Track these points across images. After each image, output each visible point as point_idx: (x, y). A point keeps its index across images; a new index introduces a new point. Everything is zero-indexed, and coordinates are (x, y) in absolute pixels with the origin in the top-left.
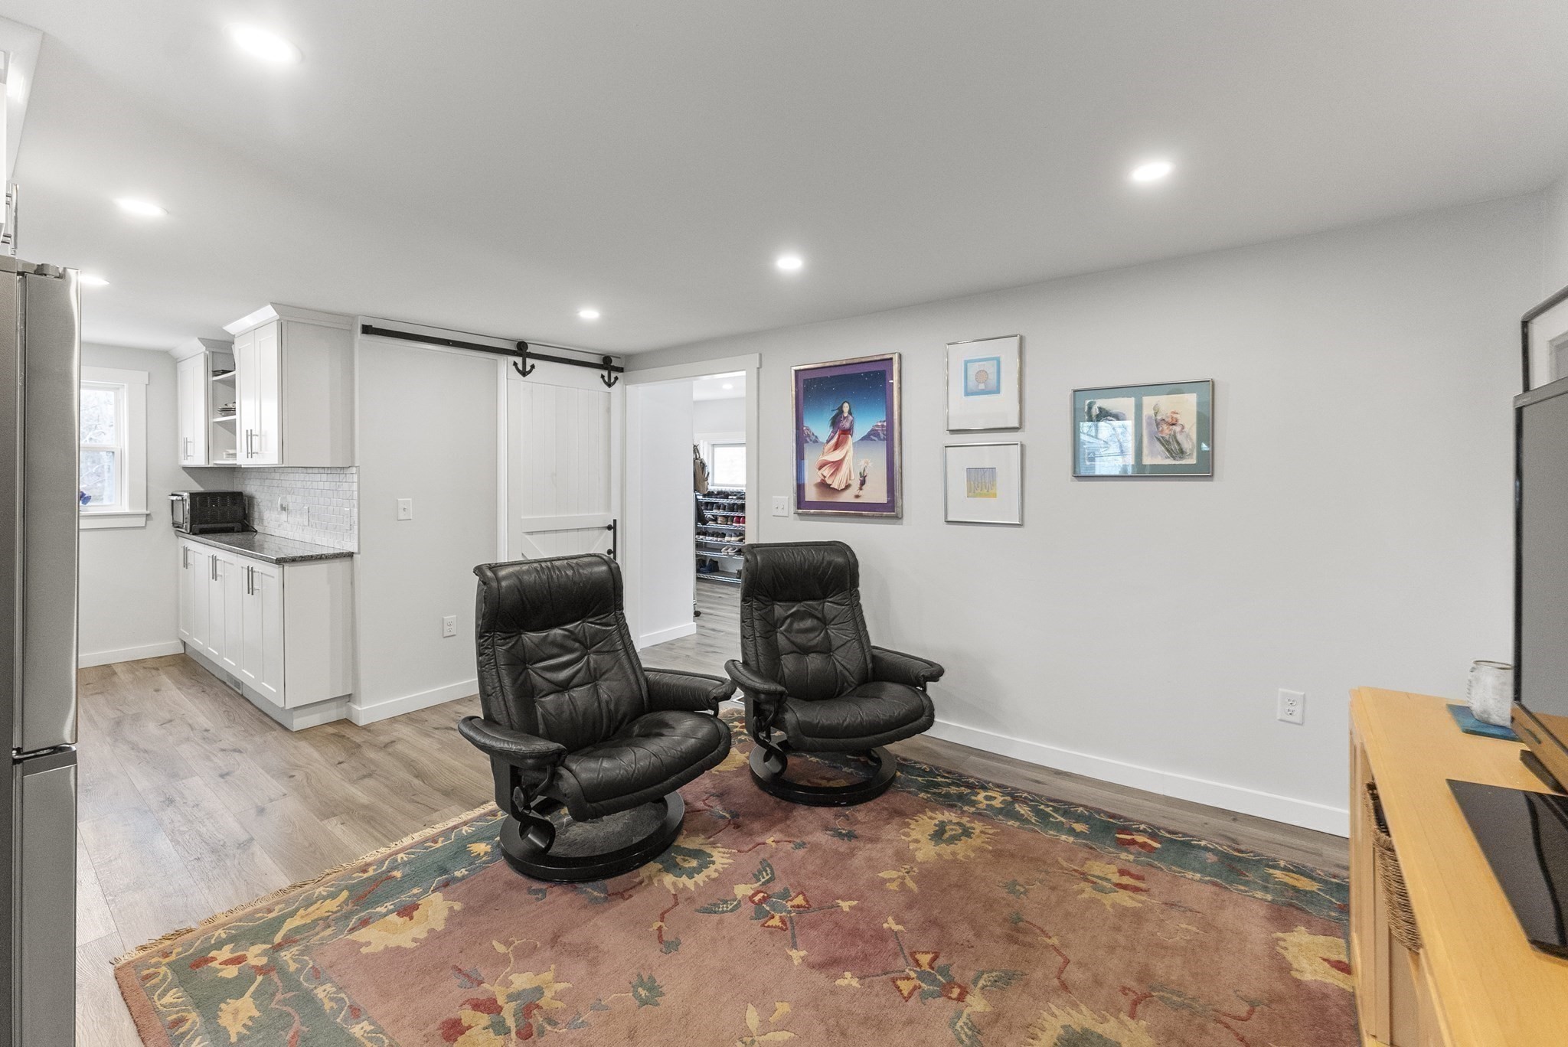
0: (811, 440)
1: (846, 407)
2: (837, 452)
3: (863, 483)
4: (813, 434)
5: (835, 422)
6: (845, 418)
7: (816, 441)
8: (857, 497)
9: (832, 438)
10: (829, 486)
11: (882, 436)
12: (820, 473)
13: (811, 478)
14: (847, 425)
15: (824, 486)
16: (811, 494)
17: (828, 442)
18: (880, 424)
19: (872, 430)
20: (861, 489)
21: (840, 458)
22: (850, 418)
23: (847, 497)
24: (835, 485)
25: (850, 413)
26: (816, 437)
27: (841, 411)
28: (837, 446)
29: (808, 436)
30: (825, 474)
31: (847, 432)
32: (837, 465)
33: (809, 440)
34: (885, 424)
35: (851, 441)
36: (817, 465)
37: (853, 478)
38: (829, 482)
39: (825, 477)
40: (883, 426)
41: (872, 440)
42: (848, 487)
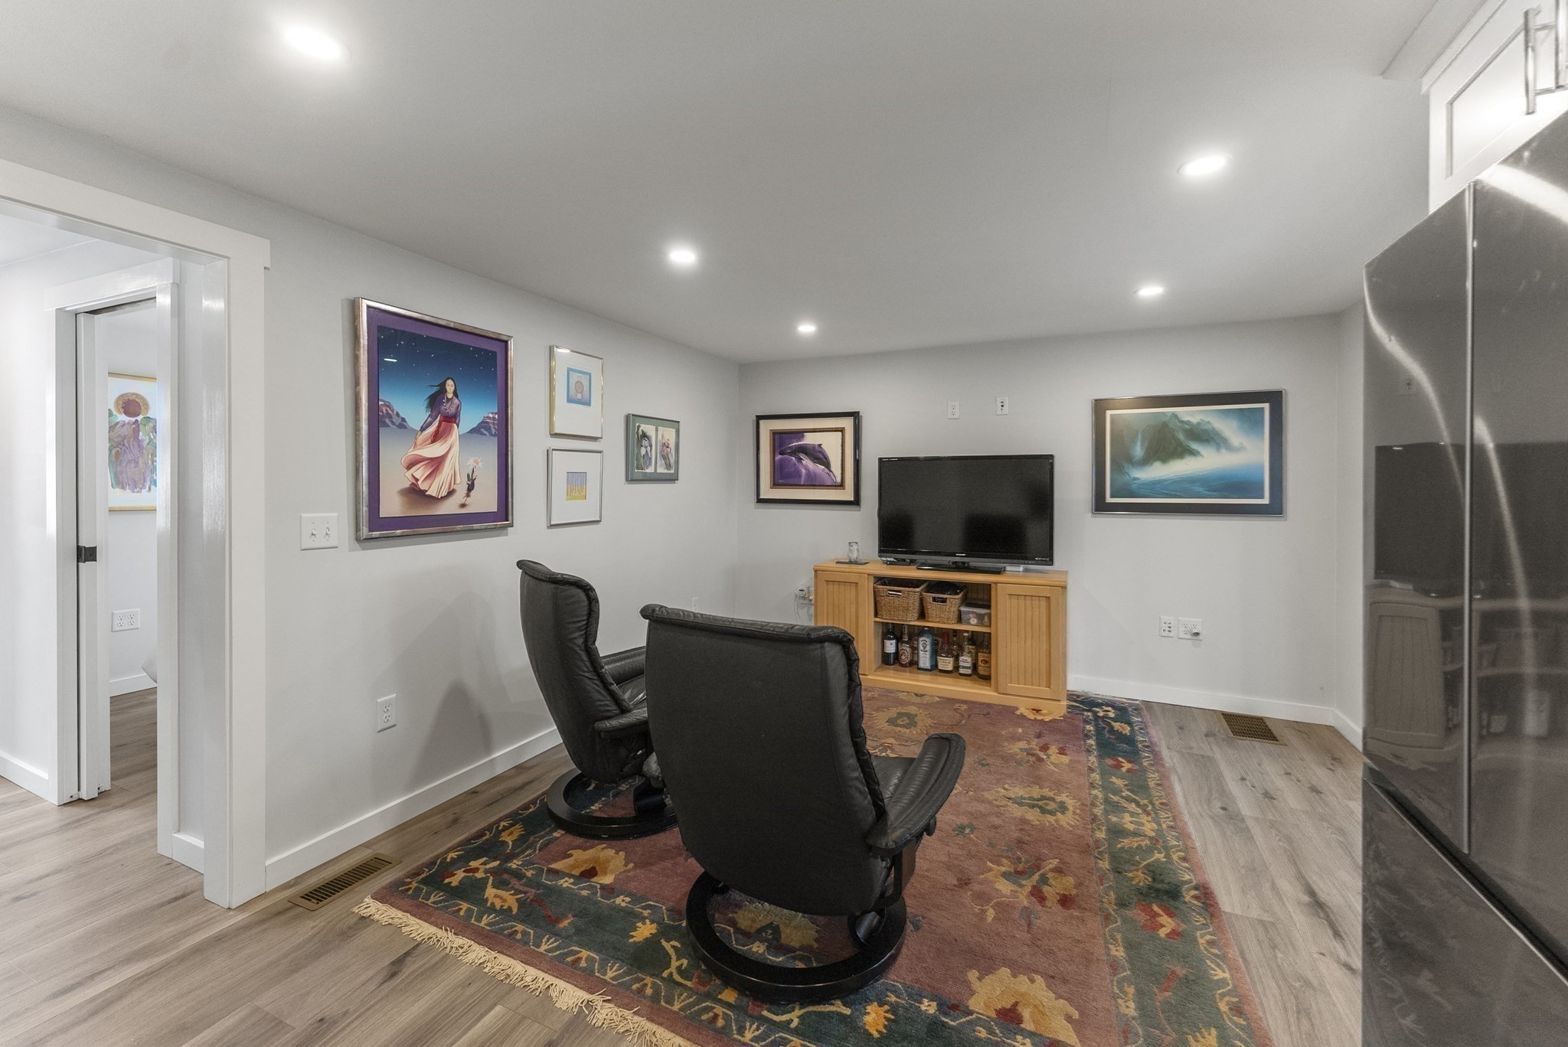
0: (393, 423)
1: (450, 386)
2: (437, 445)
3: (471, 488)
4: (398, 415)
5: (435, 401)
6: (448, 400)
7: (402, 425)
8: (463, 506)
9: (430, 424)
10: (422, 493)
11: (493, 431)
12: (409, 474)
13: (394, 480)
14: (450, 409)
15: (415, 493)
16: (392, 505)
17: (423, 429)
18: (491, 416)
19: (482, 422)
20: (468, 495)
21: (441, 455)
22: (456, 401)
23: (449, 508)
24: (432, 492)
25: (455, 394)
26: (403, 420)
27: (442, 390)
28: (436, 437)
29: (390, 417)
30: (418, 475)
31: (451, 419)
32: (437, 463)
33: (390, 423)
34: (497, 417)
35: (456, 432)
36: (404, 461)
37: (458, 480)
38: (422, 486)
39: (417, 480)
40: (494, 418)
41: (483, 434)
42: (451, 493)
